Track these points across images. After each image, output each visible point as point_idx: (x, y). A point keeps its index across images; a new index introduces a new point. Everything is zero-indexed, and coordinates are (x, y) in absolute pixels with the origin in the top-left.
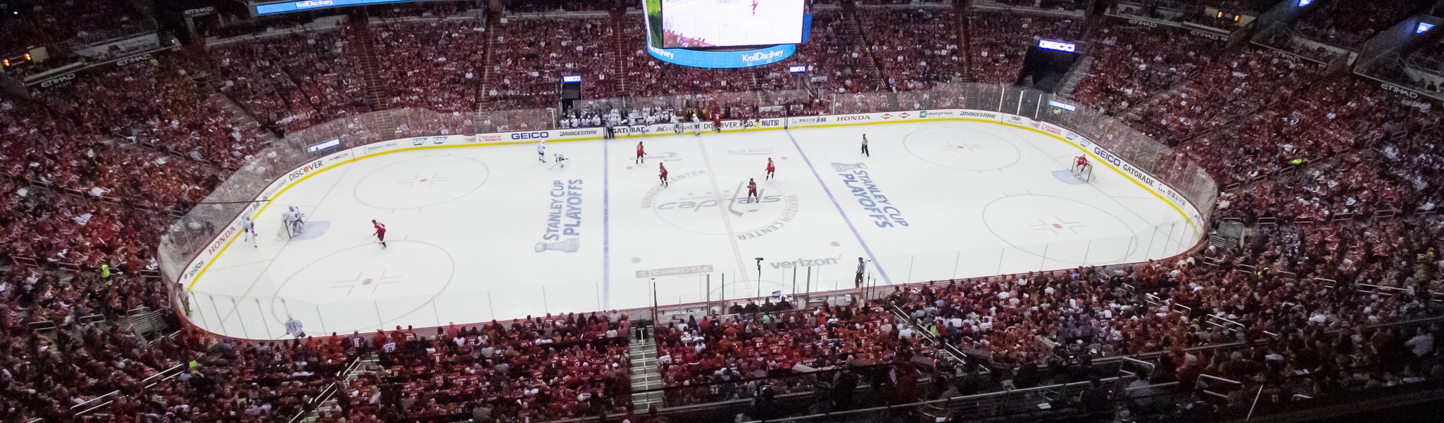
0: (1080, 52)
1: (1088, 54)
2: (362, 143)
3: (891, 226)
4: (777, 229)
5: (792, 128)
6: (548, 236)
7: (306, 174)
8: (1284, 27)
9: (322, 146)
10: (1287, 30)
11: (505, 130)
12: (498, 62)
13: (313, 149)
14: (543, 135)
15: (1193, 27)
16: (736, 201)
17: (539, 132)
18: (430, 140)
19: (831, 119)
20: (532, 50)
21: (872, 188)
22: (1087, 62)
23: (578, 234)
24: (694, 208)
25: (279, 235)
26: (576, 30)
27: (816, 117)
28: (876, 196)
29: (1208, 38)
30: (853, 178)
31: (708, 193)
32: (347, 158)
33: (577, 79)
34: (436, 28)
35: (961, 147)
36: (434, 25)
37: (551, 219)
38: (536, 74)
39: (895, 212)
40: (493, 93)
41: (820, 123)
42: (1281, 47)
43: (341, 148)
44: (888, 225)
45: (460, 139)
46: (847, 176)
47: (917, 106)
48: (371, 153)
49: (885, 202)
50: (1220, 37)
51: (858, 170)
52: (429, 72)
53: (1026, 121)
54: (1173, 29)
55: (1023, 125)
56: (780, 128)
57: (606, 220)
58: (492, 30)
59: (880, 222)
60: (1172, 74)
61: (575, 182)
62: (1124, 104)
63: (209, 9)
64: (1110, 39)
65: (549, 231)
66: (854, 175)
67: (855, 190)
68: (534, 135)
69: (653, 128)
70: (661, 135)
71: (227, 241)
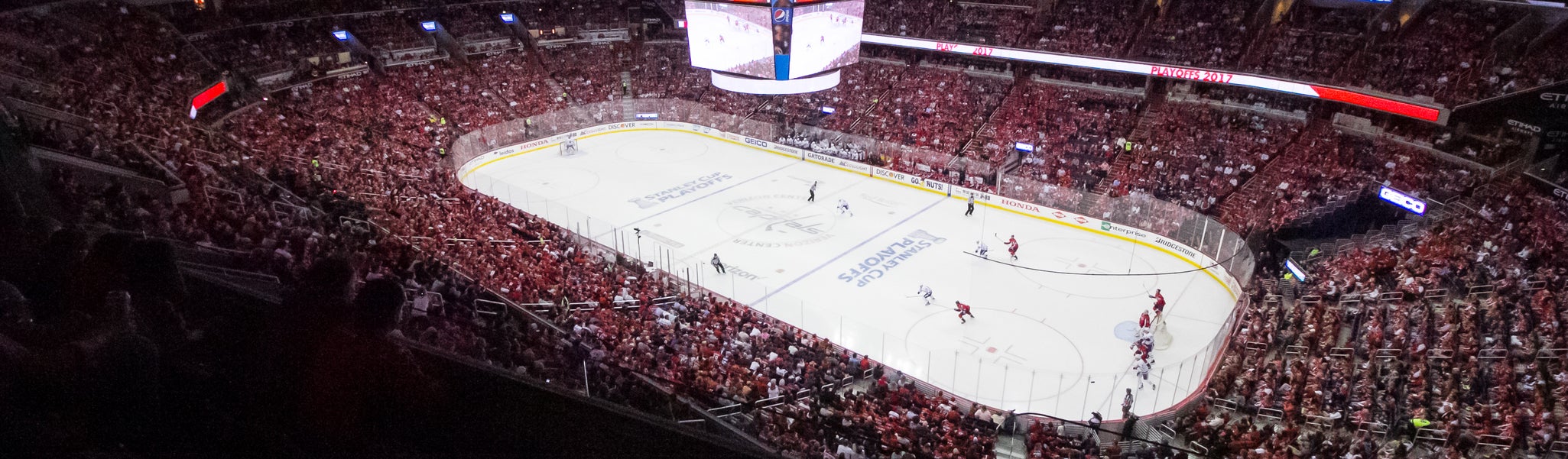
0: (1427, 216)
5: (954, 197)
6: (649, 197)
7: (621, 129)
9: (645, 116)
11: (743, 134)
14: (764, 144)
18: (703, 129)
19: (995, 199)
25: (557, 150)
27: (979, 192)
32: (652, 127)
33: (833, 111)
37: (668, 189)
38: (811, 101)
40: (768, 107)
43: (658, 119)
45: (716, 132)
47: (1109, 215)
48: (667, 128)
53: (1220, 270)
55: (1218, 276)
56: (944, 194)
63: (658, 20)
65: (655, 194)
68: (759, 143)
69: (837, 160)
70: (841, 169)
71: (538, 146)
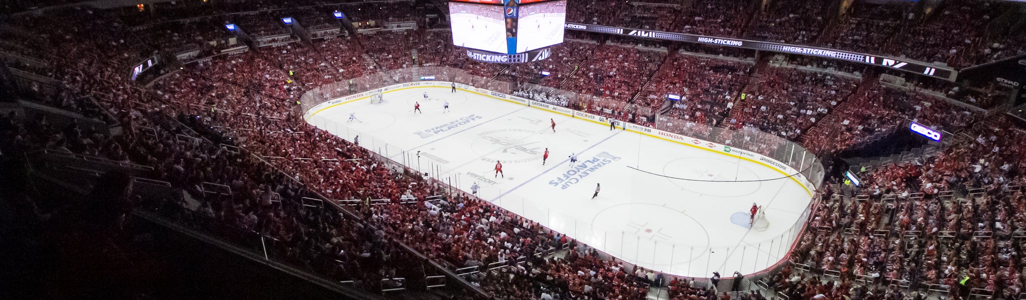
3: (556, 185)
5: (628, 130)
6: (428, 130)
7: (411, 86)
9: (427, 78)
14: (503, 96)
19: (654, 131)
27: (644, 127)
28: (584, 172)
30: (597, 161)
31: (514, 140)
32: (431, 85)
41: (646, 132)
43: (435, 80)
46: (595, 159)
51: (608, 160)
53: (803, 178)
55: (801, 182)
56: (621, 128)
59: (555, 181)
61: (479, 117)
63: (436, 15)
66: (601, 160)
67: (582, 166)
68: (500, 95)
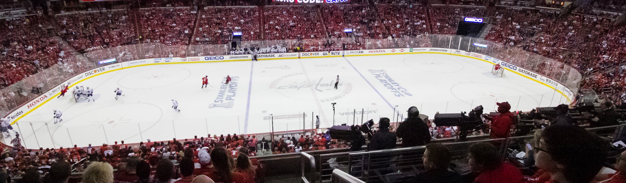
0: (485, 22)
1: (489, 23)
2: (127, 60)
3: (403, 96)
4: (341, 97)
6: (217, 101)
7: (95, 74)
8: (588, 5)
10: (590, 6)
11: (202, 55)
12: (201, 26)
13: (101, 62)
14: (221, 58)
15: (541, 8)
16: (319, 85)
17: (219, 56)
18: (163, 60)
20: (218, 21)
21: (390, 80)
22: (489, 27)
23: (233, 100)
24: (297, 89)
25: (70, 100)
26: (241, 13)
28: (393, 83)
29: (549, 13)
30: (379, 75)
31: (304, 82)
33: (240, 34)
34: (172, 11)
35: (432, 63)
36: (171, 10)
37: (219, 93)
38: (220, 31)
39: (404, 90)
40: (198, 39)
42: (588, 14)
44: (401, 96)
45: (178, 59)
46: (376, 75)
47: (408, 46)
48: (131, 66)
49: (398, 85)
50: (555, 12)
51: (382, 73)
52: (166, 30)
54: (531, 10)
57: (249, 93)
58: (200, 13)
59: (397, 94)
60: (534, 29)
61: (235, 77)
62: (512, 44)
64: (500, 16)
65: (218, 98)
66: (380, 74)
67: (381, 81)
68: (217, 58)
69: (277, 55)
70: (281, 59)
71: (41, 102)
